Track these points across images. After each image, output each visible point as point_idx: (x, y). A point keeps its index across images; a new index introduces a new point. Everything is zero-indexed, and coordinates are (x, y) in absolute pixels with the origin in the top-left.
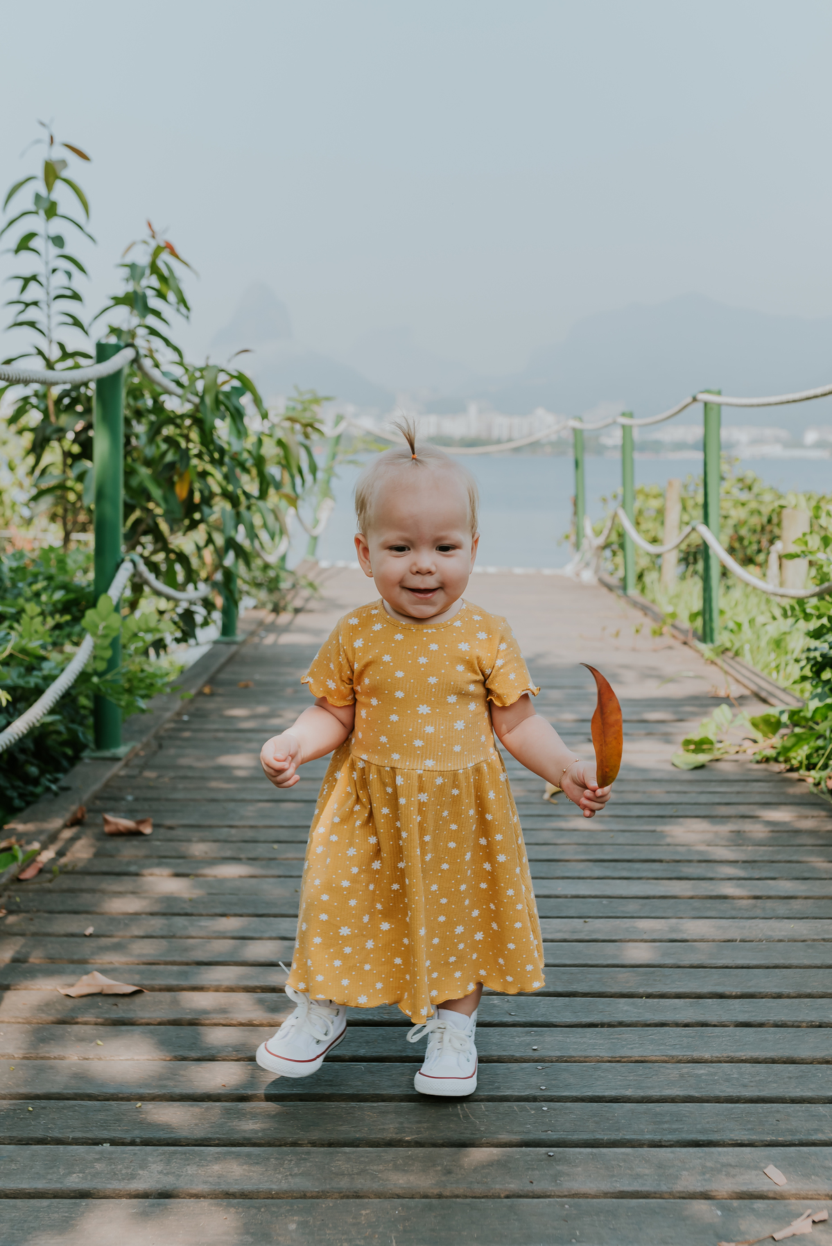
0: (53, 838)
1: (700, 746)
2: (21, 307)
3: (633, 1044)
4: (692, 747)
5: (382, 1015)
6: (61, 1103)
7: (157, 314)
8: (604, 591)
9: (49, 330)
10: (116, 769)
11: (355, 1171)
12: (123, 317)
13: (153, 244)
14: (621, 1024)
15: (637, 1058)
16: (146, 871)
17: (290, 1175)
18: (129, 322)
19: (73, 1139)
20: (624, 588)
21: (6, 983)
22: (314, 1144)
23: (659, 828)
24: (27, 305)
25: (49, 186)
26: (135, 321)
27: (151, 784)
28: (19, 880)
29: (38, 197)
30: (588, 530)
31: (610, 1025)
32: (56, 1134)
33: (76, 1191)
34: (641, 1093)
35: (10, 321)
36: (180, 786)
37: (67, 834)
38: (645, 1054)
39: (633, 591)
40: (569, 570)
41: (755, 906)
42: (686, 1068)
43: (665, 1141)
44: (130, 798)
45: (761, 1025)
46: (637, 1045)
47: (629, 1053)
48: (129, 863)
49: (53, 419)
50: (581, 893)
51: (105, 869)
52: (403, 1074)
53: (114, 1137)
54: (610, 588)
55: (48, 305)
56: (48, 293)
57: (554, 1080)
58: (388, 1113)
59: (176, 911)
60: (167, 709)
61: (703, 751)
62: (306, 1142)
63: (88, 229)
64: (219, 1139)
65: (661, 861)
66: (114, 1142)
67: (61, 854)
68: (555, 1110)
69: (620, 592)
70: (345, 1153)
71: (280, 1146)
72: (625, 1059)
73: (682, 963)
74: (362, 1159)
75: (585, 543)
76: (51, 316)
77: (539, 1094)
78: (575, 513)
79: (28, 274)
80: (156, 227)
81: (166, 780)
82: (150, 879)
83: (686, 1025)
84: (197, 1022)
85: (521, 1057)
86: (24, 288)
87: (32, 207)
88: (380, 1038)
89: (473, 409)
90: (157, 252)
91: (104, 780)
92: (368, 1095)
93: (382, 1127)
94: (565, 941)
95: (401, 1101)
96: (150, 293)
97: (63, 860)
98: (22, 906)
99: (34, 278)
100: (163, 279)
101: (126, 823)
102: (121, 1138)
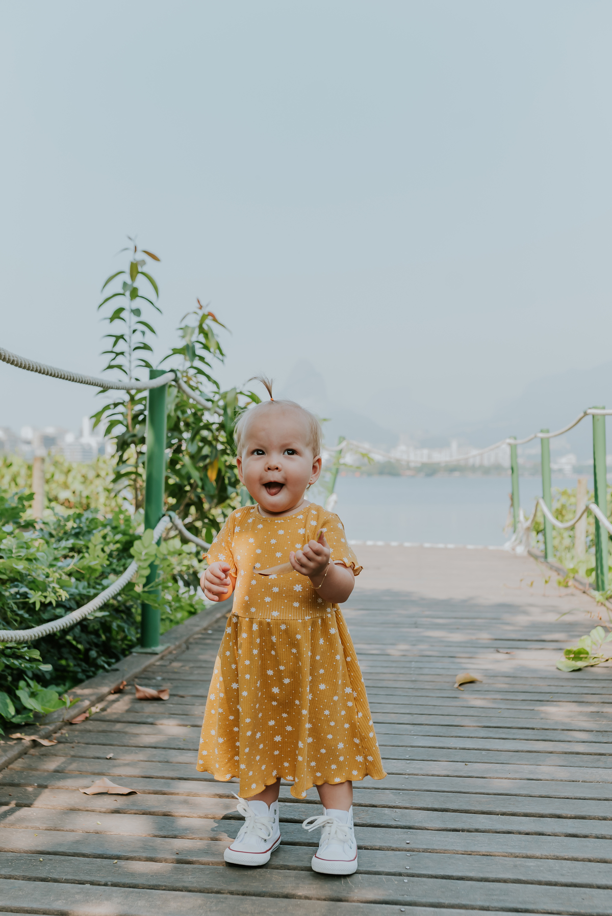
0: (101, 699)
1: (578, 655)
2: (113, 355)
3: (482, 843)
4: (572, 656)
5: (301, 816)
6: (63, 858)
7: (202, 359)
8: (532, 559)
9: (130, 370)
10: (153, 659)
11: (256, 911)
12: (179, 362)
13: (201, 313)
14: (477, 831)
15: (484, 853)
16: (158, 722)
17: (210, 911)
18: (184, 366)
19: (65, 879)
20: (546, 557)
21: (45, 784)
22: (232, 893)
23: (536, 708)
24: (117, 354)
25: (133, 277)
26: (188, 364)
27: (176, 670)
28: (71, 724)
29: (125, 284)
30: (522, 518)
31: (469, 831)
32: (55, 876)
33: (58, 911)
34: (481, 875)
35: (106, 365)
36: (196, 672)
37: (112, 697)
38: (490, 851)
39: (550, 559)
40: (507, 546)
41: (599, 760)
42: (519, 861)
43: (492, 907)
44: (159, 678)
45: (586, 837)
46: (486, 845)
47: (478, 849)
48: (148, 717)
49: (130, 428)
50: (467, 746)
51: (130, 719)
52: (307, 854)
53: (94, 880)
54: (536, 557)
55: (130, 355)
56: (130, 347)
57: (417, 863)
58: (290, 877)
59: (172, 747)
60: (198, 626)
61: (581, 659)
62: (227, 892)
63: (157, 305)
64: (165, 886)
65: (533, 729)
66: (92, 883)
67: (103, 710)
68: (413, 882)
69: (543, 560)
70: (252, 900)
71: (208, 893)
72: (475, 853)
73: (533, 794)
74: (264, 904)
75: (519, 526)
76: (131, 361)
77: (404, 871)
78: (512, 505)
79: (119, 333)
80: (202, 303)
81: (187, 668)
82: (160, 727)
83: (527, 834)
84: (169, 814)
85: (397, 848)
86: (115, 344)
87: (121, 291)
88: (296, 830)
89: (454, 445)
90: (204, 318)
91: (143, 666)
92: (278, 865)
93: (283, 885)
94: (448, 776)
95: (302, 870)
96: (198, 346)
97: (105, 713)
98: (69, 740)
99: (122, 337)
100: (206, 335)
101: (152, 692)
102: (98, 881)
